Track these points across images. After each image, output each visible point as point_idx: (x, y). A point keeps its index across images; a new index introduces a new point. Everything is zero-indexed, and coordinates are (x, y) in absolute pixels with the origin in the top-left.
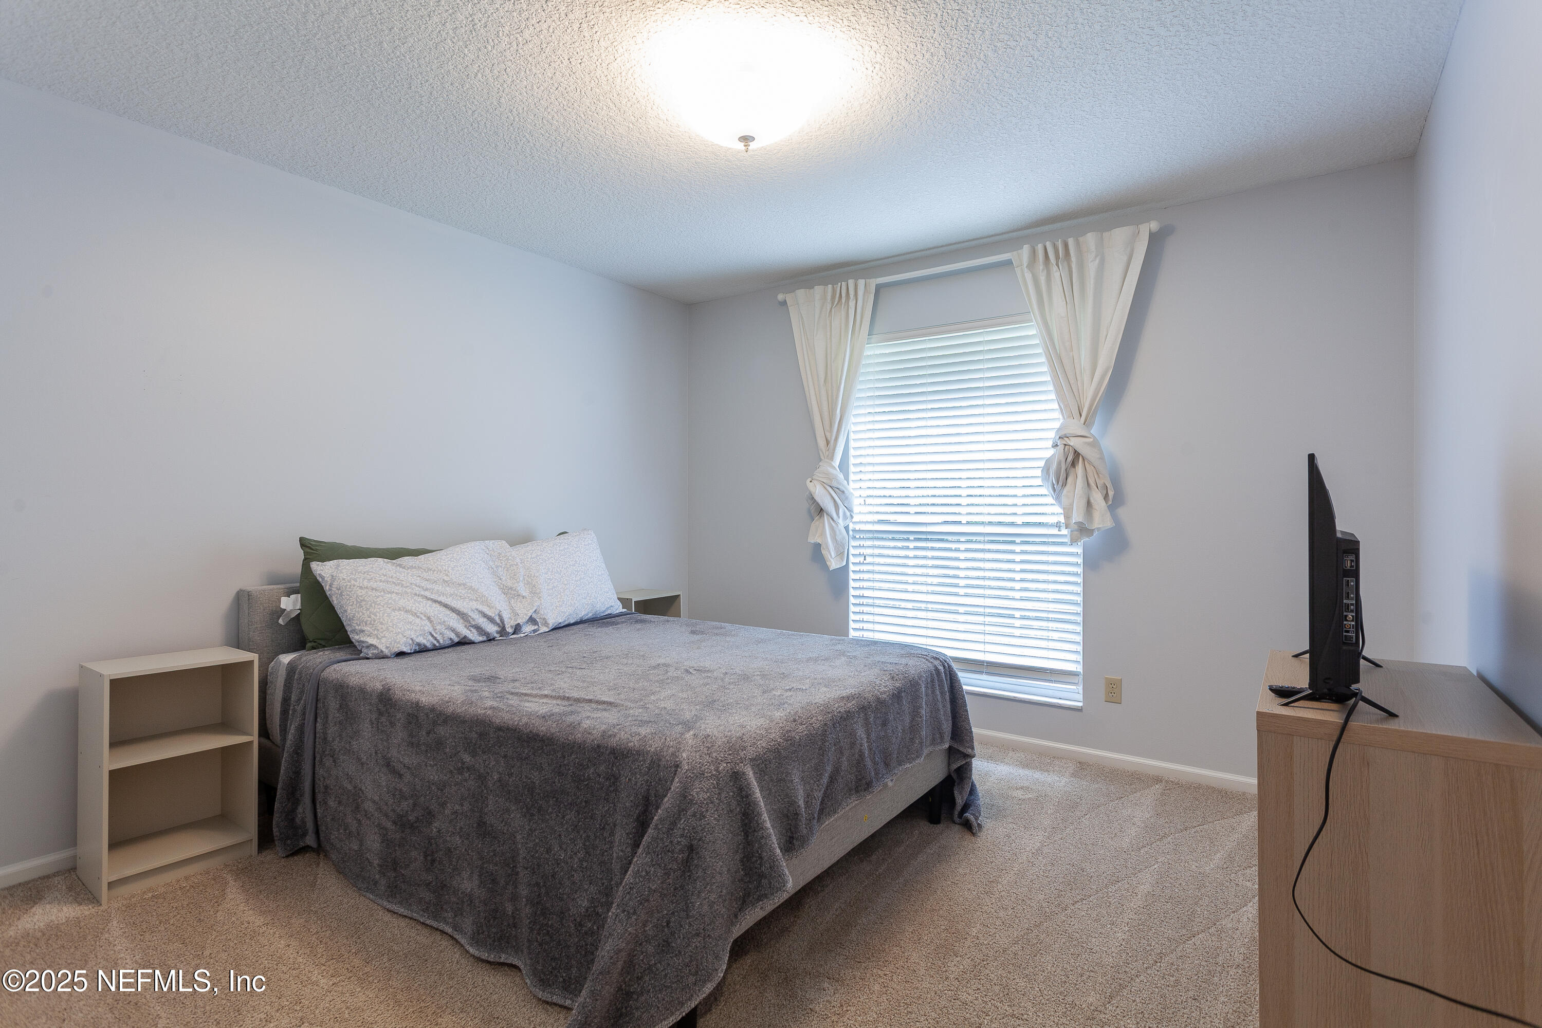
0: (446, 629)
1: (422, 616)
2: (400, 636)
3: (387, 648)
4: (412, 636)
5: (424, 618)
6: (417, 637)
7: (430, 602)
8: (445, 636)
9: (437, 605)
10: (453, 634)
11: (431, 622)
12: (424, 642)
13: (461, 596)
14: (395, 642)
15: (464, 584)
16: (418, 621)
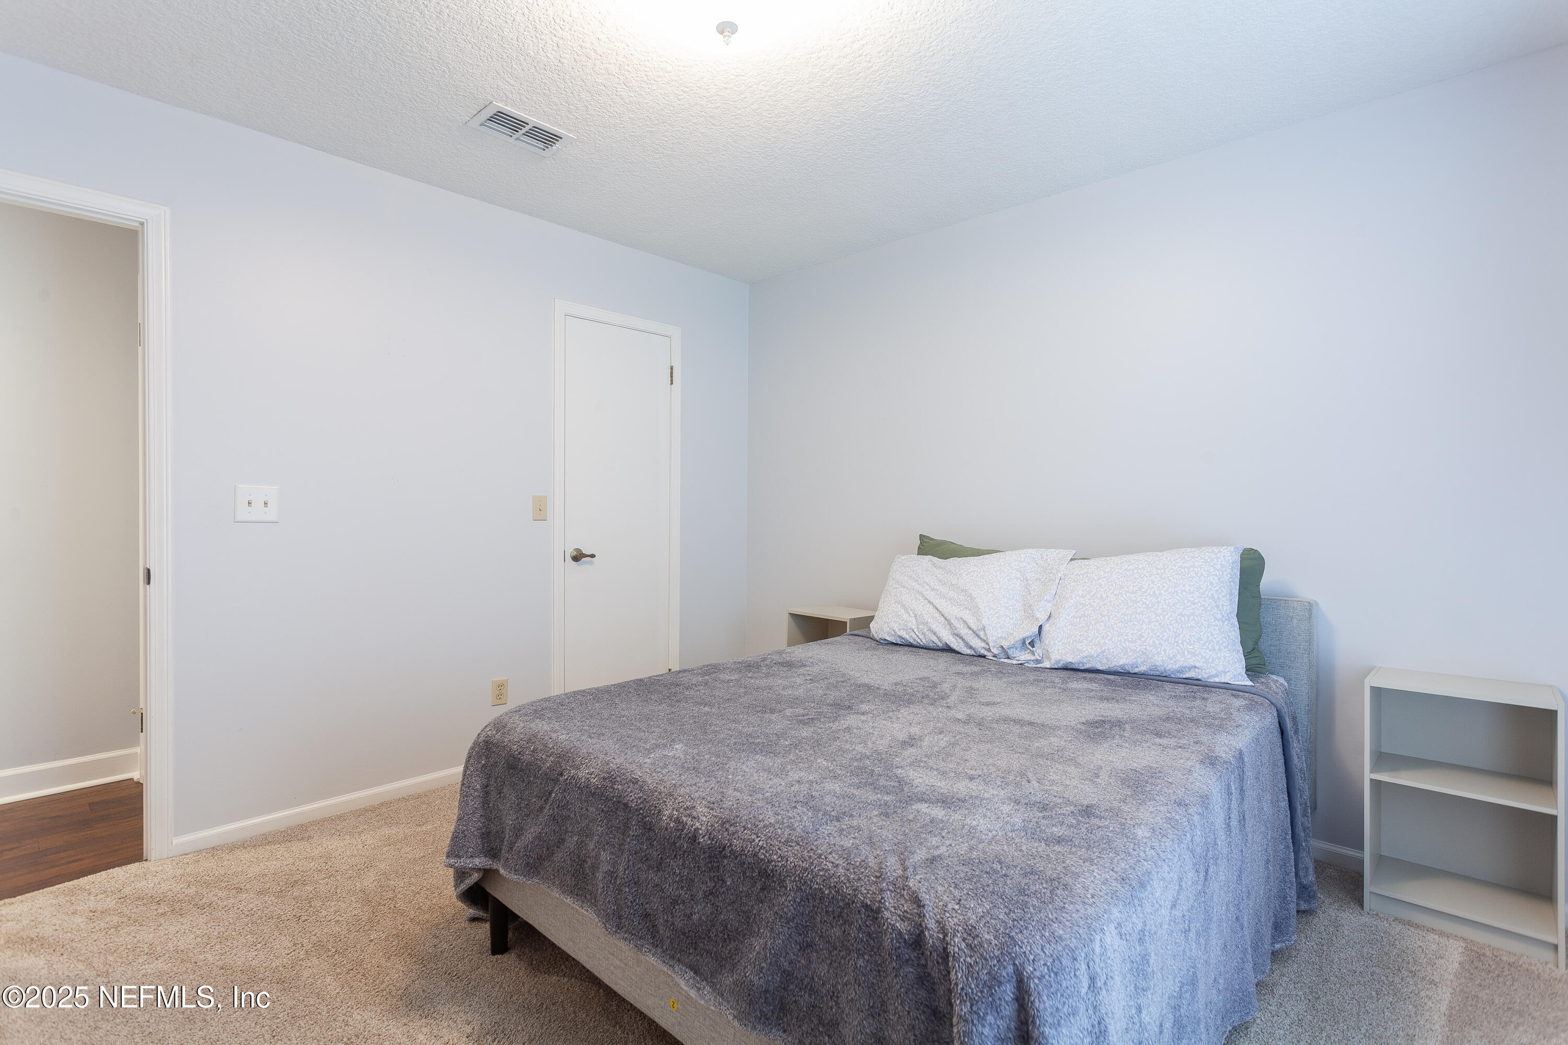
0: (928, 630)
1: (911, 613)
2: (886, 625)
3: (876, 633)
4: (895, 628)
5: (912, 615)
6: (900, 630)
7: (926, 602)
8: (927, 637)
9: (931, 607)
10: (935, 638)
11: (917, 620)
12: (907, 637)
13: (958, 602)
14: (881, 629)
15: (966, 591)
16: (905, 616)
